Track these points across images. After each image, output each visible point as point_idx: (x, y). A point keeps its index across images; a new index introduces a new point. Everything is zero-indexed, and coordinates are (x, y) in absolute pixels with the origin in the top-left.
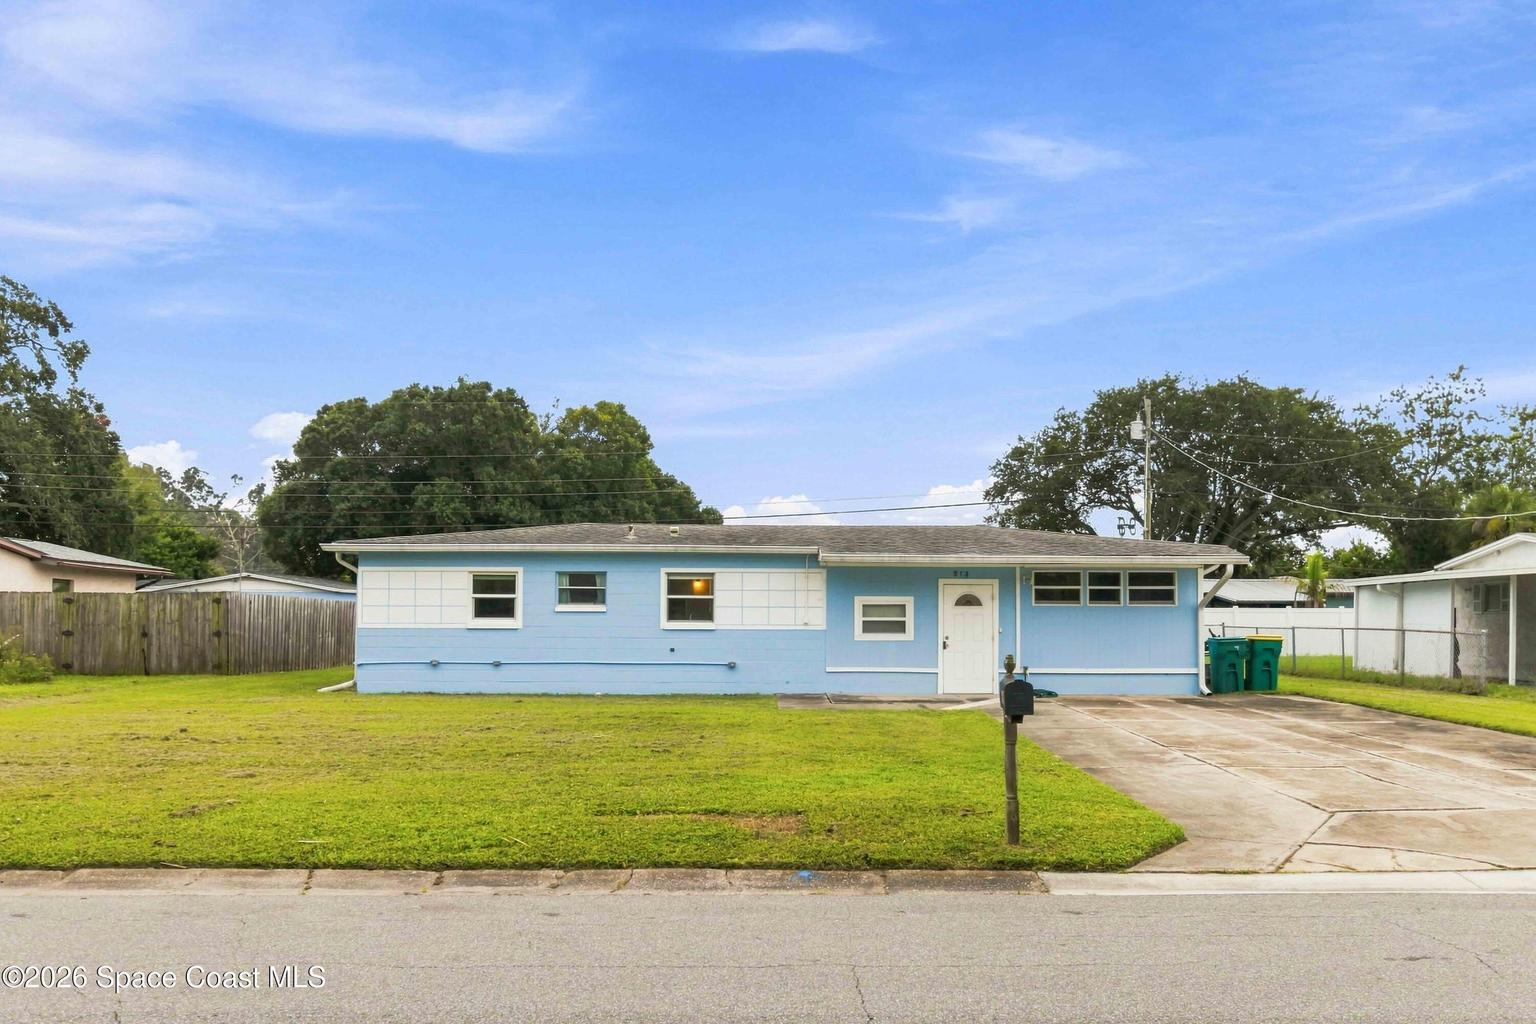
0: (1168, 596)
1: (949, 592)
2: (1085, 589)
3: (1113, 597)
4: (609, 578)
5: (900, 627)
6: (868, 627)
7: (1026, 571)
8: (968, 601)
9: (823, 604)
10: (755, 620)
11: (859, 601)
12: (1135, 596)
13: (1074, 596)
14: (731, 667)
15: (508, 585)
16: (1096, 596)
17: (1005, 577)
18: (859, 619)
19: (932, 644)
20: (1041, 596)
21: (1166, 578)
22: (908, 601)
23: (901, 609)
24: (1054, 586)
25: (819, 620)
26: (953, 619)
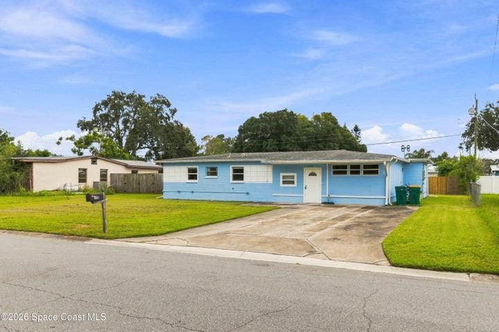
0: (376, 172)
1: (307, 172)
2: (349, 170)
3: (358, 173)
4: (219, 169)
5: (293, 182)
6: (284, 182)
7: (330, 165)
8: (313, 174)
9: (272, 175)
10: (254, 180)
11: (282, 174)
12: (365, 173)
13: (345, 173)
14: (248, 194)
15: (195, 171)
16: (352, 173)
17: (323, 166)
18: (281, 180)
19: (302, 188)
20: (335, 173)
21: (376, 166)
22: (295, 175)
23: (293, 177)
24: (339, 170)
25: (270, 180)
26: (307, 180)
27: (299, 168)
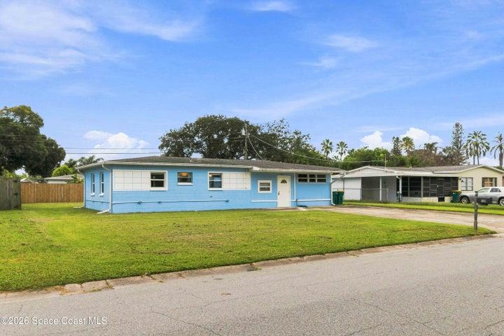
0: (324, 181)
1: (280, 179)
2: (308, 179)
3: (314, 181)
4: (194, 174)
5: (268, 189)
6: (262, 189)
7: (296, 173)
8: (284, 182)
9: (250, 182)
10: (233, 187)
11: (259, 181)
12: (318, 181)
13: (306, 181)
14: (227, 201)
15: (162, 176)
17: (291, 175)
18: (259, 187)
19: (276, 194)
20: (300, 180)
21: (324, 176)
22: (270, 182)
23: (269, 184)
24: (302, 178)
25: (249, 187)
26: (280, 187)
27: (273, 176)
